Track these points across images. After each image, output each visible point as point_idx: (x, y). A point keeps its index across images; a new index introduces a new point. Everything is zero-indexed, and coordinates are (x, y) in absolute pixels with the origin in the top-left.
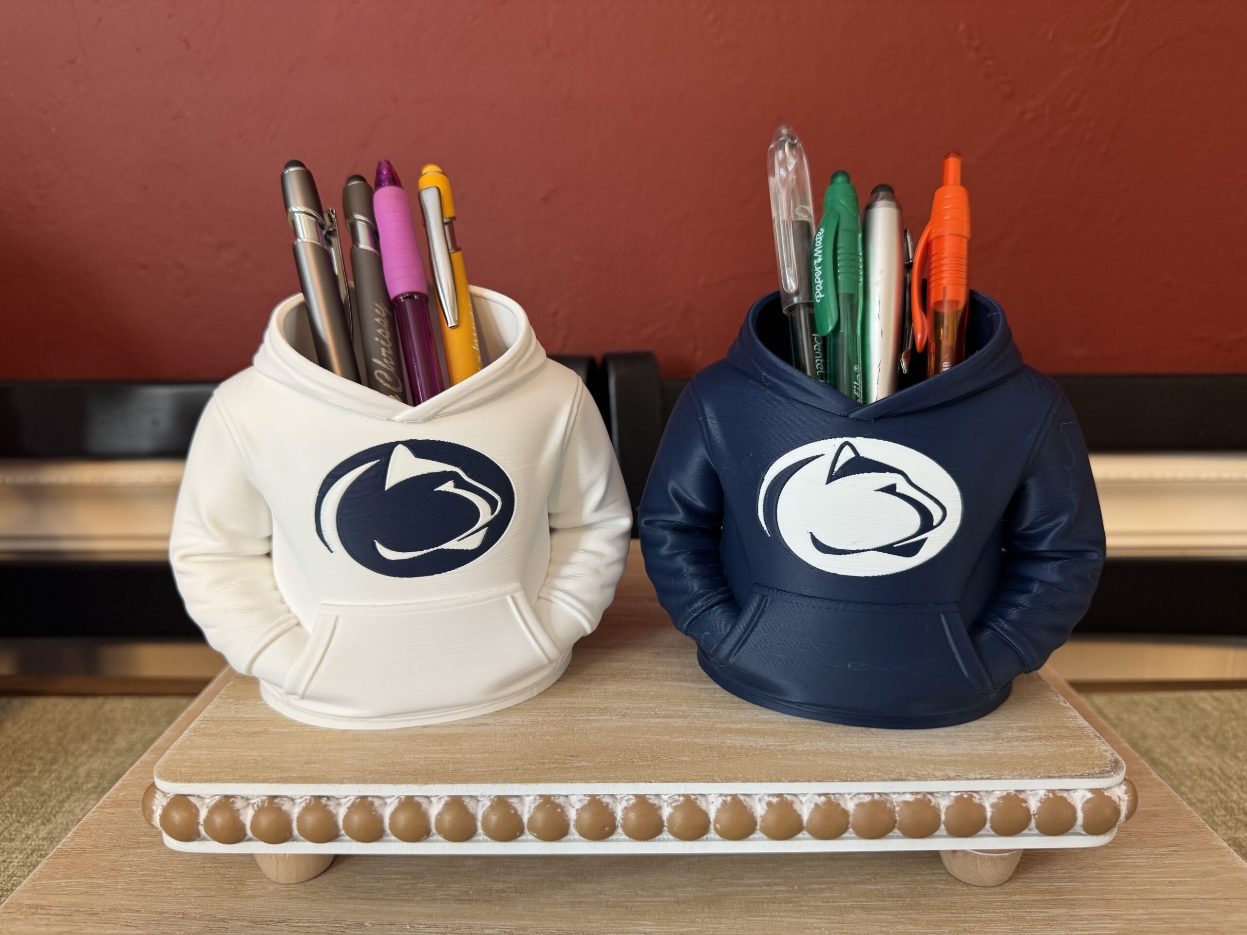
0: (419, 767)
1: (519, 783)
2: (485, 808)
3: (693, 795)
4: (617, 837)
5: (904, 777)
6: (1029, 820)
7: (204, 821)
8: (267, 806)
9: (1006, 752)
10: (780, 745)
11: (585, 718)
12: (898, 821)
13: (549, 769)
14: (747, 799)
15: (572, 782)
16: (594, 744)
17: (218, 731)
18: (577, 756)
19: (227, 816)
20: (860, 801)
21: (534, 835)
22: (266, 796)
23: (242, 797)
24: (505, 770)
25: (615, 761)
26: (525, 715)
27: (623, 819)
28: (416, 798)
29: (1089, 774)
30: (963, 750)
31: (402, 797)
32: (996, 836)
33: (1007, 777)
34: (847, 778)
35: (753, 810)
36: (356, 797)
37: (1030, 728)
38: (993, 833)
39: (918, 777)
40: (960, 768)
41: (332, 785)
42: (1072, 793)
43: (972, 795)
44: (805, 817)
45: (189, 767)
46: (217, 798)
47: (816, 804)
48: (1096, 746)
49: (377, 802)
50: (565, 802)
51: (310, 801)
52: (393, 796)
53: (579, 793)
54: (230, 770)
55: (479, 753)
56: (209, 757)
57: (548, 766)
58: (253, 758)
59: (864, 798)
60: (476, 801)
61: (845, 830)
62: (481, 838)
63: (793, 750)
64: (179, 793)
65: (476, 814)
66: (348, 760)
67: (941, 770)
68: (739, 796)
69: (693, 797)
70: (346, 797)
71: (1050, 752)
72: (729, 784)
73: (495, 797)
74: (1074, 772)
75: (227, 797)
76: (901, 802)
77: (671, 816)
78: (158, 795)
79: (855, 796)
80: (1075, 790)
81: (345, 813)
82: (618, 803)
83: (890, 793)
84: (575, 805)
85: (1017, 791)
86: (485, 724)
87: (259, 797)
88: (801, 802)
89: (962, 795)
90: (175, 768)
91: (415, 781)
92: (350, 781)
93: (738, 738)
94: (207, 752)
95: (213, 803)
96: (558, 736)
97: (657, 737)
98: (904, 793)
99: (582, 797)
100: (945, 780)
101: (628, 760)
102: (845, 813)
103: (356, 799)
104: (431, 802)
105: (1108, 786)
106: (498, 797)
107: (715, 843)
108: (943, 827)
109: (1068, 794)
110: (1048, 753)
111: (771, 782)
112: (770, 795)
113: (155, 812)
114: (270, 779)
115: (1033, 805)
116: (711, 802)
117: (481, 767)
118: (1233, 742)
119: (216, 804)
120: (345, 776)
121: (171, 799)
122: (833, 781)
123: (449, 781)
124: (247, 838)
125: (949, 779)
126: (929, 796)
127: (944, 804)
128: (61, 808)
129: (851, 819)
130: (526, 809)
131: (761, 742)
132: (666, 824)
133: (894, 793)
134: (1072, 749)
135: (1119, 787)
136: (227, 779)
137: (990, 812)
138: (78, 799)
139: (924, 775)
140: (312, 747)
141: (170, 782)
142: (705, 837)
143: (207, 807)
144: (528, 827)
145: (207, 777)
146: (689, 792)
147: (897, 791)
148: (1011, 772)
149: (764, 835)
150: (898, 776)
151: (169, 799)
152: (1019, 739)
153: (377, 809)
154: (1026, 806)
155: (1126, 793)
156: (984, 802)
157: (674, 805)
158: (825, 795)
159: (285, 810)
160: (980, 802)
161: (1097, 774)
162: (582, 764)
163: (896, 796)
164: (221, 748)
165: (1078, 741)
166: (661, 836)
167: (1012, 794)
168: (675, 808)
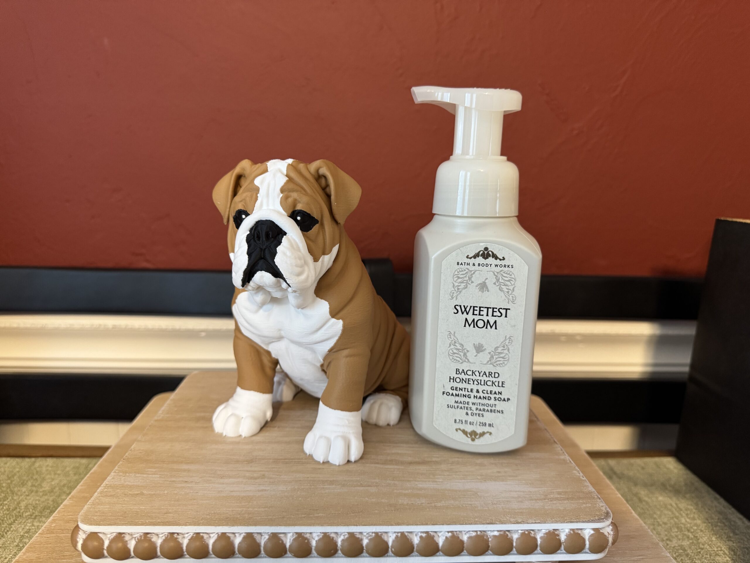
0: (229, 516)
1: (284, 526)
2: (265, 540)
3: (380, 532)
4: (338, 555)
5: (494, 522)
6: (560, 546)
7: (107, 547)
8: (143, 539)
10: (428, 503)
11: (321, 487)
12: (490, 546)
13: (301, 518)
14: (409, 535)
15: (314, 526)
16: (326, 503)
17: (114, 493)
18: (317, 510)
19: (120, 545)
20: (470, 535)
21: (292, 554)
22: (142, 533)
23: (129, 534)
24: (277, 518)
25: (337, 513)
26: (287, 485)
27: (341, 546)
28: (227, 534)
29: (592, 520)
30: (526, 506)
31: (219, 533)
32: (543, 554)
33: (549, 522)
34: (463, 522)
35: (412, 541)
36: (193, 533)
37: (563, 493)
38: (541, 552)
40: (524, 517)
41: (180, 527)
42: (583, 531)
43: (530, 532)
44: (441, 544)
46: (115, 534)
47: (446, 537)
48: (597, 503)
49: (205, 536)
50: (309, 536)
51: (168, 535)
52: (214, 533)
53: (317, 532)
54: (122, 518)
55: (262, 508)
56: (110, 509)
57: (300, 516)
58: (135, 510)
59: (472, 534)
60: (261, 536)
61: (462, 551)
62: (263, 556)
63: (435, 506)
64: (93, 531)
65: (260, 543)
66: (189, 511)
67: (514, 518)
68: (405, 532)
69: (380, 534)
70: (188, 533)
71: (572, 507)
72: (399, 526)
73: (271, 534)
74: (585, 519)
75: (120, 534)
76: (492, 536)
77: (367, 544)
78: (81, 533)
79: (467, 532)
80: (585, 529)
81: (187, 543)
83: (486, 531)
84: (315, 538)
85: (554, 530)
86: (265, 490)
87: (138, 533)
88: (438, 536)
89: (525, 532)
90: (91, 517)
91: (227, 525)
92: (190, 524)
93: (406, 499)
94: (109, 507)
95: (112, 537)
96: (306, 498)
97: (361, 499)
98: (493, 531)
99: (319, 534)
100: (516, 524)
101: (345, 513)
102: (462, 542)
103: (193, 534)
104: (235, 536)
105: (602, 527)
106: (272, 533)
107: (392, 558)
108: (514, 549)
109: (581, 531)
110: (572, 508)
111: (422, 525)
112: (421, 532)
113: (79, 542)
114: (145, 523)
115: (563, 537)
116: (389, 536)
117: (263, 516)
119: (114, 538)
120: (187, 521)
121: (88, 535)
122: (456, 525)
123: (246, 524)
124: (131, 557)
125: (518, 523)
126: (507, 533)
127: (515, 536)
129: (465, 545)
130: (288, 541)
131: (418, 502)
132: (365, 548)
133: (489, 531)
134: (584, 505)
135: (609, 527)
136: (120, 523)
137: (540, 541)
138: (20, 523)
139: (505, 520)
140: (169, 503)
141: (88, 525)
142: (386, 555)
143: (109, 539)
144: (289, 550)
145: (109, 522)
146: (378, 531)
147: (490, 530)
148: (551, 519)
149: (418, 554)
150: (491, 521)
151: (87, 534)
152: (557, 499)
153: (205, 540)
154: (559, 538)
155: (612, 531)
156: (536, 536)
157: (369, 538)
158: (451, 532)
159: (153, 541)
160: (534, 536)
161: (597, 520)
162: (320, 515)
163: (489, 532)
164: (117, 504)
165: (588, 500)
166: (362, 555)
167: (552, 531)
168: (370, 540)
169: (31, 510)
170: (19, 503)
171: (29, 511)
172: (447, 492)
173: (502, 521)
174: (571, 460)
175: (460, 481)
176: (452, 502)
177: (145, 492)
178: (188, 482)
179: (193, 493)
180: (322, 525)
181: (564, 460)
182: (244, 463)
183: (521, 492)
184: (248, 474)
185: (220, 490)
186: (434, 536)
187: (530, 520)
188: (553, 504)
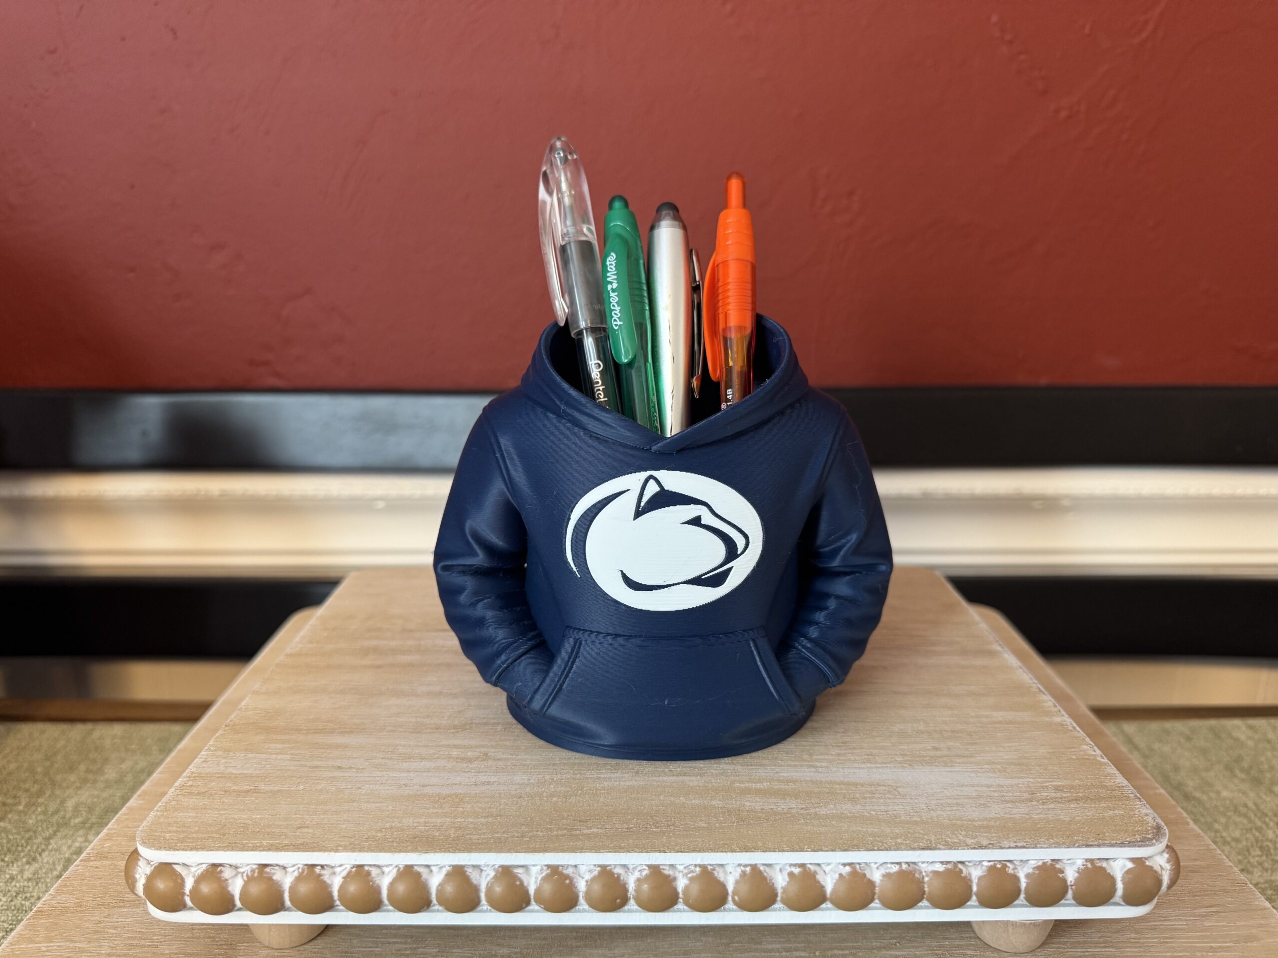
0: (419, 833)
1: (525, 852)
2: (489, 879)
3: (710, 865)
4: (629, 907)
5: (934, 845)
6: (1066, 892)
7: (191, 891)
8: (258, 876)
9: (1041, 816)
10: (802, 808)
11: (595, 776)
12: (927, 892)
13: (557, 836)
14: (767, 869)
15: (582, 852)
16: (604, 807)
17: (206, 789)
18: (586, 821)
19: (215, 886)
20: (887, 871)
21: (540, 907)
22: (256, 864)
23: (231, 866)
24: (510, 837)
25: (626, 827)
26: (531, 772)
27: (635, 890)
29: (1130, 842)
30: (996, 814)
31: (400, 866)
32: (1030, 907)
33: (1043, 846)
34: (874, 846)
35: (773, 881)
36: (352, 866)
37: (1065, 788)
38: (1027, 903)
39: (949, 845)
40: (993, 835)
41: (326, 853)
42: (1111, 862)
43: (1006, 864)
44: (829, 887)
45: (174, 832)
46: (204, 867)
47: (841, 875)
48: (1136, 809)
49: (374, 872)
50: (574, 873)
51: (303, 870)
52: (391, 865)
53: (589, 863)
54: (218, 836)
55: (482, 817)
56: (196, 820)
57: (555, 833)
58: (243, 821)
59: (891, 868)
60: (479, 871)
61: (872, 900)
62: (485, 908)
63: (816, 814)
64: (163, 861)
65: (480, 886)
66: (343, 824)
67: (973, 838)
68: (759, 865)
70: (341, 866)
72: (748, 853)
73: (499, 867)
74: (1113, 839)
75: (215, 866)
76: (931, 872)
77: (686, 888)
78: (142, 863)
79: (881, 865)
80: (1114, 859)
81: (340, 883)
82: (630, 874)
83: (918, 862)
84: (584, 876)
85: (1053, 860)
86: (489, 783)
87: (248, 865)
88: (825, 872)
89: (995, 865)
90: (159, 833)
91: (414, 850)
92: (346, 849)
93: (758, 800)
94: (194, 815)
95: (199, 872)
96: (565, 797)
97: (672, 798)
98: (933, 863)
99: (592, 867)
100: (977, 849)
101: (641, 826)
102: (871, 884)
103: (352, 868)
104: (431, 871)
105: (1149, 855)
106: (502, 866)
107: (733, 913)
108: (974, 898)
109: (1108, 864)
110: (1085, 817)
111: (793, 851)
112: (791, 865)
113: (138, 880)
114: (260, 846)
115: (1071, 875)
116: (729, 872)
117: (484, 834)
118: (1268, 775)
119: (202, 874)
120: (340, 843)
121: (155, 867)
122: (859, 850)
123: (451, 850)
124: (236, 908)
125: (981, 847)
126: (960, 866)
127: (976, 874)
128: (47, 845)
129: (877, 890)
130: (532, 881)
131: (783, 805)
132: (681, 895)
133: (923, 863)
134: (1111, 813)
135: (1162, 855)
136: (214, 847)
137: (1025, 882)
138: (66, 835)
139: (956, 842)
140: (305, 809)
141: (155, 849)
142: (722, 908)
143: (194, 876)
144: (534, 898)
145: (194, 844)
146: (706, 863)
147: (927, 860)
148: (1048, 840)
149: (785, 906)
150: (928, 844)
151: (153, 867)
152: (1054, 800)
153: (375, 879)
154: (1063, 876)
155: (1168, 862)
156: (1018, 872)
157: (690, 875)
158: (850, 864)
159: (276, 880)
160: (1014, 872)
161: (1138, 842)
162: (592, 830)
163: (925, 865)
164: (210, 809)
165: (1117, 803)
166: (676, 907)
167: (1049, 863)
168: (691, 879)
169: (84, 813)
170: (63, 802)
171: (82, 814)
172: (838, 786)
173: (951, 844)
174: (1075, 725)
175: (863, 766)
176: (849, 806)
177: (262, 788)
178: (344, 768)
179: (352, 788)
180: (597, 849)
181: (1062, 725)
182: (449, 731)
183: (982, 786)
184: (455, 753)
185: (402, 783)
186: (815, 872)
187: (1006, 842)
188: (1049, 809)
